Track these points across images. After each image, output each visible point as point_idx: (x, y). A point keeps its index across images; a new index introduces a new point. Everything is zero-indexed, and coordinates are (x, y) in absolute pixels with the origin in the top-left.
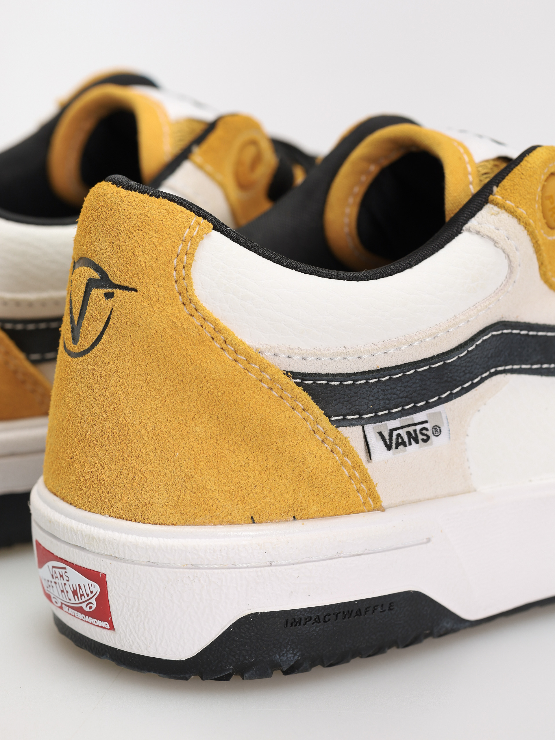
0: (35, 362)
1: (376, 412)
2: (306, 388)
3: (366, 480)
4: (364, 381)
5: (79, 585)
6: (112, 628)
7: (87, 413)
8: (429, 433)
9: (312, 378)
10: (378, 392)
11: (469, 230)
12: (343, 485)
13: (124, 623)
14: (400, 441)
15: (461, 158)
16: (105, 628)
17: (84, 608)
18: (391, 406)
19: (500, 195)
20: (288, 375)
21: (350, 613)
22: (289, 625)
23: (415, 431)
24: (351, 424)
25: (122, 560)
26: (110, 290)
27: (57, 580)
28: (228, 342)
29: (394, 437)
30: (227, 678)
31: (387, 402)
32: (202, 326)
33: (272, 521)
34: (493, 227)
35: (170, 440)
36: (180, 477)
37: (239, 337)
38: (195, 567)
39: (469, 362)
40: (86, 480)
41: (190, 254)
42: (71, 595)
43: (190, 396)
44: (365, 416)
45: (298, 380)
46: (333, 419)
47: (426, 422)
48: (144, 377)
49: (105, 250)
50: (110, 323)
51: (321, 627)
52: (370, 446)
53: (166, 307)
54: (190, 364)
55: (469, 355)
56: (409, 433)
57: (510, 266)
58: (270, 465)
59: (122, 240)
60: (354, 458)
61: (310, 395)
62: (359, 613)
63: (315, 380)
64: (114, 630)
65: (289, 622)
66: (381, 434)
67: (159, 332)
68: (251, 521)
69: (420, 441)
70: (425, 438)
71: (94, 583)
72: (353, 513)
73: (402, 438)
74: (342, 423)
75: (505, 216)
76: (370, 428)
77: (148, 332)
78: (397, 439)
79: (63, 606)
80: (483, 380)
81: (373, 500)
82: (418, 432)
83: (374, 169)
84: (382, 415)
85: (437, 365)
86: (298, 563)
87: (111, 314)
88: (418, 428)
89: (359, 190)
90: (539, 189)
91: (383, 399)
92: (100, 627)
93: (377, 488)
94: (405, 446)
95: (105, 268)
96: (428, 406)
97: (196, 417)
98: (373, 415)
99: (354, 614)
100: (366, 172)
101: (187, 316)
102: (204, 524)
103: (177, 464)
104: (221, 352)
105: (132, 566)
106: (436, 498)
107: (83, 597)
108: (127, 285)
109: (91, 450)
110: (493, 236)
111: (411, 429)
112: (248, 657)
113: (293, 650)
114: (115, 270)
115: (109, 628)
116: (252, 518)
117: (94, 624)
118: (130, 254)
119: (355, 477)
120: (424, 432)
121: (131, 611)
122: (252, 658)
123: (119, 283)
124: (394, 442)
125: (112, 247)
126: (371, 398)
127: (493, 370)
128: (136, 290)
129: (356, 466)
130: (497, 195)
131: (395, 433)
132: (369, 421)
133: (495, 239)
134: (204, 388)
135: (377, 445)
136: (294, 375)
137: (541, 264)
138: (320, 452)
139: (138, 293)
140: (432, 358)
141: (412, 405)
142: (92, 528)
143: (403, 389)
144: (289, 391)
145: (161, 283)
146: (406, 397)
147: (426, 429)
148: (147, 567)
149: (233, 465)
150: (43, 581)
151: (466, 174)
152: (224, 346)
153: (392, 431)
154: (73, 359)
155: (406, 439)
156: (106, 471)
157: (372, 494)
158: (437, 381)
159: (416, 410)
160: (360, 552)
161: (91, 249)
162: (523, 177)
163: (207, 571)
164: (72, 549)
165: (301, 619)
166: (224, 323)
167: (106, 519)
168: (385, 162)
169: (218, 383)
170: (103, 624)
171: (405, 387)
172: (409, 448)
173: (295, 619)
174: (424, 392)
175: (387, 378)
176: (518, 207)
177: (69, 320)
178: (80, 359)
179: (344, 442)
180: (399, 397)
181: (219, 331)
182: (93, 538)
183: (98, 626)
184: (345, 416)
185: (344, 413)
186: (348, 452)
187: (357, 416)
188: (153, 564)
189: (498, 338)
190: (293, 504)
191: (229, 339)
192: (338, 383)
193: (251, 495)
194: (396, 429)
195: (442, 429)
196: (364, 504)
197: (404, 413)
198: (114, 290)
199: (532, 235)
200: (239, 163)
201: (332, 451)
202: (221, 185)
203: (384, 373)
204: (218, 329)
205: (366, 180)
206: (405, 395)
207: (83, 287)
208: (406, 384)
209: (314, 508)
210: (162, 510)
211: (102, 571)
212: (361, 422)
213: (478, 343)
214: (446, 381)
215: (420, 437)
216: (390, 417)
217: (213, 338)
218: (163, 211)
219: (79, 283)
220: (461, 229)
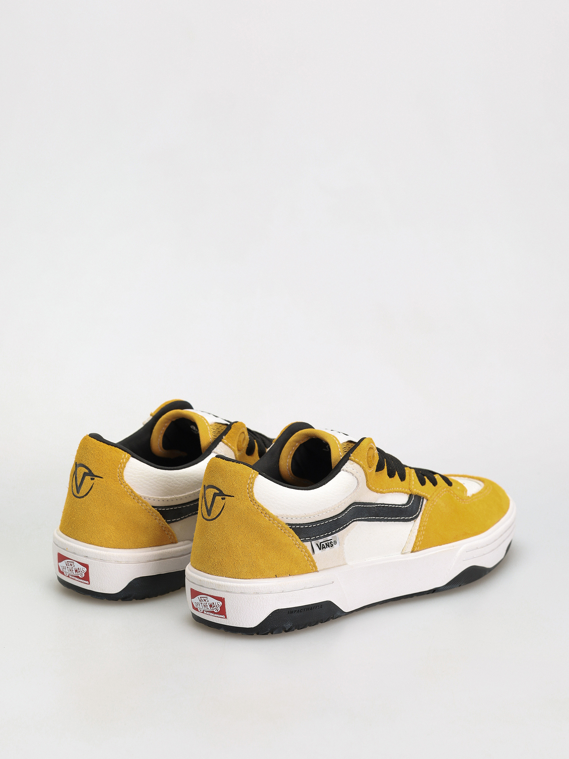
0: (169, 523)
1: (315, 537)
2: (293, 529)
3: (313, 561)
4: (312, 526)
5: (213, 603)
6: (226, 617)
7: (216, 540)
8: (333, 544)
9: (294, 525)
10: (316, 530)
11: (343, 470)
12: (305, 563)
13: (231, 615)
14: (323, 547)
15: (335, 442)
16: (223, 618)
17: (215, 611)
18: (320, 534)
19: (353, 457)
20: (287, 525)
21: (308, 609)
22: (289, 613)
23: (328, 543)
24: (307, 541)
25: (231, 592)
26: (224, 497)
27: (202, 602)
28: (267, 514)
29: (322, 545)
30: (267, 634)
31: (319, 533)
32: (258, 509)
33: (282, 577)
34: (351, 469)
35: (248, 549)
36: (251, 562)
37: (270, 512)
38: (257, 593)
39: (345, 517)
40: (216, 565)
41: (252, 483)
42: (209, 607)
43: (254, 533)
44: (312, 538)
45: (290, 526)
46: (302, 539)
47: (331, 540)
48: (238, 527)
49: (221, 483)
50: (224, 508)
51: (299, 614)
52: (314, 549)
53: (245, 502)
54: (254, 522)
55: (345, 515)
56: (326, 544)
57: (358, 482)
58: (282, 556)
59: (228, 479)
60: (309, 553)
61: (294, 531)
62: (311, 609)
63: (296, 526)
64: (227, 618)
65: (289, 612)
66: (317, 544)
67: (243, 511)
68: (276, 577)
69: (330, 546)
70: (331, 545)
71: (219, 602)
72: (308, 573)
73: (324, 545)
74: (305, 541)
75: (355, 464)
76: (313, 542)
77: (239, 511)
78: (323, 546)
79: (204, 611)
80: (350, 524)
81: (315, 568)
82: (329, 543)
83: (298, 445)
84: (317, 538)
85: (335, 519)
86: (292, 591)
87: (224, 505)
88: (329, 542)
89: (292, 453)
90: (366, 454)
91: (318, 532)
92: (221, 618)
93: (316, 564)
94: (325, 548)
95: (221, 489)
96: (332, 534)
97: (256, 540)
98: (314, 538)
99: (310, 609)
100: (295, 446)
101: (253, 505)
102: (260, 578)
103: (250, 557)
104: (265, 517)
105: (235, 594)
106: (334, 567)
107: (214, 607)
108: (230, 495)
109: (218, 554)
110: (352, 472)
111: (327, 542)
112: (275, 625)
113: (290, 623)
114: (226, 490)
115: (225, 617)
116: (276, 576)
117: (218, 617)
118: (231, 484)
119: (309, 560)
120: (331, 543)
121: (234, 610)
122: (277, 626)
123: (227, 494)
124: (322, 547)
125: (224, 481)
126: (314, 532)
127: (353, 520)
128: (234, 497)
129: (309, 556)
130: (352, 456)
131: (322, 544)
132: (313, 540)
133: (353, 473)
134: (259, 530)
135: (316, 548)
136: (289, 524)
137: (367, 481)
138: (298, 551)
139: (235, 498)
140: (334, 516)
141: (327, 534)
142: (219, 582)
143: (324, 528)
144: (288, 530)
145: (243, 494)
146: (325, 531)
147: (332, 542)
148: (241, 594)
149: (269, 557)
150: (194, 604)
151: (338, 448)
152: (266, 515)
153: (321, 543)
154: (209, 522)
155: (325, 546)
156: (224, 561)
157: (315, 566)
158: (335, 525)
159: (328, 535)
160: (311, 587)
161: (215, 482)
162: (361, 450)
163: (262, 595)
164: (210, 590)
165: (293, 611)
166: (265, 507)
167: (224, 578)
168: (302, 442)
169: (264, 528)
170: (222, 616)
171: (325, 527)
172: (326, 549)
173: (291, 611)
174: (331, 529)
175: (319, 524)
176: (360, 461)
177: (205, 508)
178: (212, 521)
179: (305, 548)
180: (323, 531)
181: (264, 510)
182: (220, 585)
183: (220, 617)
184: (305, 538)
185: (305, 537)
186: (307, 551)
187: (309, 538)
188: (242, 593)
189: (354, 508)
190: (289, 570)
191: (268, 513)
192: (303, 527)
193: (276, 567)
194: (322, 542)
195: (337, 542)
196: (312, 569)
197: (325, 537)
198: (225, 497)
199: (365, 471)
200: (239, 441)
201: (301, 551)
202: (234, 451)
203: (318, 523)
204: (263, 509)
205: (295, 449)
206: (325, 530)
207: (212, 496)
208: (325, 526)
209: (296, 571)
210: (245, 574)
211: (223, 597)
212: (311, 540)
213: (348, 511)
214: (338, 525)
215: (330, 545)
216: (320, 538)
217: (261, 513)
218: (242, 468)
219: (210, 494)
220: (341, 470)
